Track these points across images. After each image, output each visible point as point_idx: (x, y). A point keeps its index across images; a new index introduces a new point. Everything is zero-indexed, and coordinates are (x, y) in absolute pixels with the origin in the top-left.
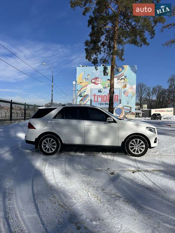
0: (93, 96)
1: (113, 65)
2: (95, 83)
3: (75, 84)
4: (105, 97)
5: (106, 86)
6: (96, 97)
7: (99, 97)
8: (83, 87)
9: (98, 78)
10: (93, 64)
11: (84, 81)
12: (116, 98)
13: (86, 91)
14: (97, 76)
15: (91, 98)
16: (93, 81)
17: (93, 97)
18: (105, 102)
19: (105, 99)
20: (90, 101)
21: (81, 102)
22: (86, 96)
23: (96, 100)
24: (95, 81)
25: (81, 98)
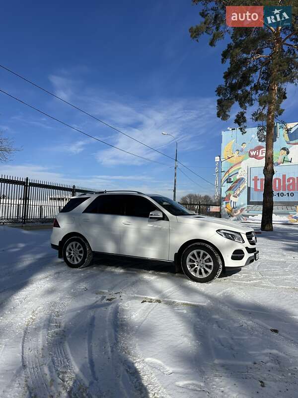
0: (253, 180)
2: (256, 157)
3: (218, 160)
4: (277, 181)
5: (279, 161)
6: (259, 183)
8: (234, 166)
9: (262, 147)
10: (237, 124)
11: (236, 154)
13: (240, 172)
15: (249, 184)
16: (253, 153)
17: (253, 183)
18: (276, 191)
19: (277, 186)
20: (246, 189)
21: (229, 192)
22: (240, 181)
23: (259, 188)
24: (256, 152)
25: (230, 185)
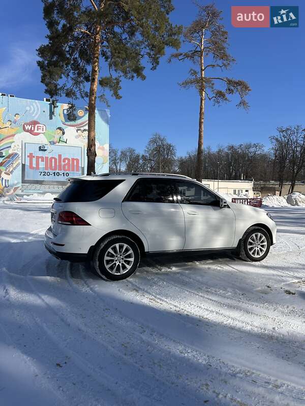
0: (28, 156)
1: (92, 103)
2: (31, 132)
4: (53, 160)
5: (55, 141)
6: (34, 160)
7: (40, 159)
8: (5, 138)
9: (39, 123)
11: (8, 125)
12: (75, 164)
13: (12, 146)
14: (35, 119)
15: (23, 161)
16: (28, 127)
18: (52, 170)
19: (53, 165)
20: (20, 166)
23: (34, 166)
24: (32, 127)
25: (1, 160)
